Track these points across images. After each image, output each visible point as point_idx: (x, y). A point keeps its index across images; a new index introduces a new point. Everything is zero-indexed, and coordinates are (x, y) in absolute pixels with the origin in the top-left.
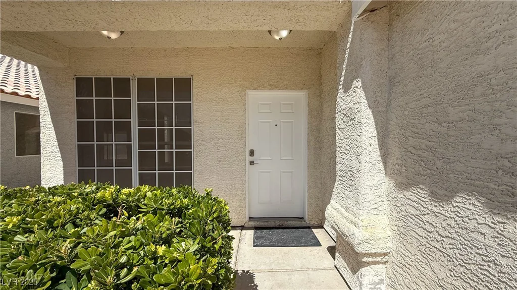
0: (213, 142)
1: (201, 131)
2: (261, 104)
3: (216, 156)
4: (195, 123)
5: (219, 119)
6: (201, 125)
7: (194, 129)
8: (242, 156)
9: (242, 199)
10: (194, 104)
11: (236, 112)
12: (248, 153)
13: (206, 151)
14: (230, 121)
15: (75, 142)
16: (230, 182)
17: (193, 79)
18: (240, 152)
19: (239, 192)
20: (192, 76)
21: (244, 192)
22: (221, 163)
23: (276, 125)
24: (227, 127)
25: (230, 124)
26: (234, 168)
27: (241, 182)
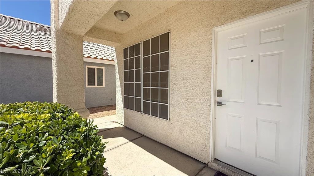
0: (183, 82)
1: (175, 73)
2: (232, 39)
3: (185, 94)
4: (171, 67)
5: (188, 62)
6: (175, 68)
7: (171, 72)
8: (207, 96)
9: (206, 138)
10: (171, 52)
11: (202, 53)
12: (213, 93)
13: (178, 90)
14: (197, 62)
15: (124, 83)
16: (196, 119)
17: (170, 33)
18: (205, 92)
19: (203, 130)
20: (170, 30)
21: (208, 132)
22: (188, 101)
23: (252, 61)
24: (194, 68)
25: (197, 65)
26: (200, 107)
27: (205, 121)
